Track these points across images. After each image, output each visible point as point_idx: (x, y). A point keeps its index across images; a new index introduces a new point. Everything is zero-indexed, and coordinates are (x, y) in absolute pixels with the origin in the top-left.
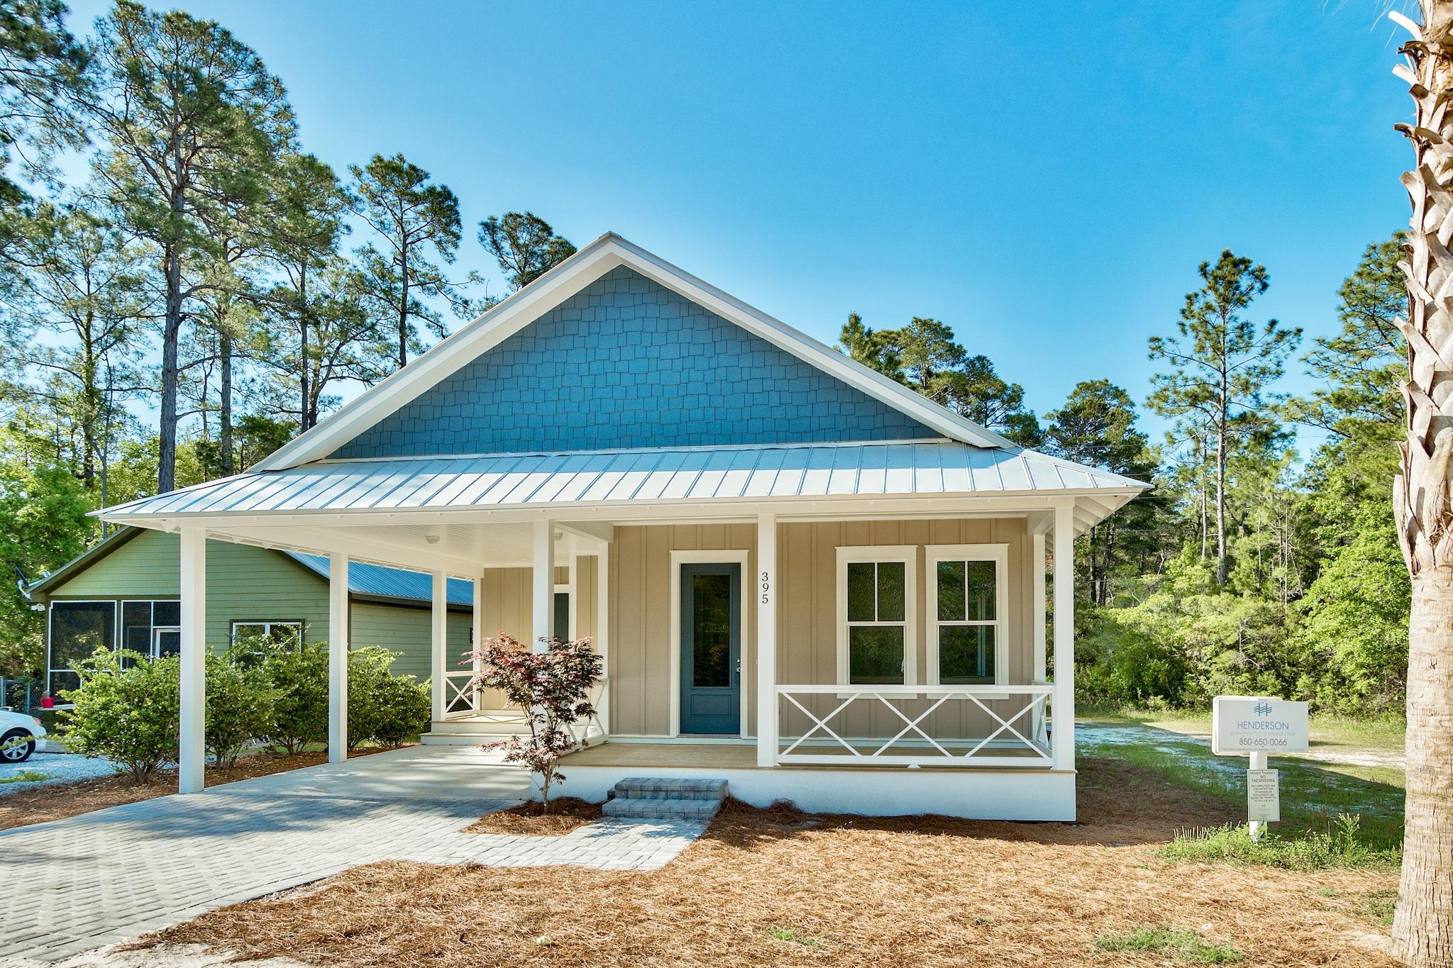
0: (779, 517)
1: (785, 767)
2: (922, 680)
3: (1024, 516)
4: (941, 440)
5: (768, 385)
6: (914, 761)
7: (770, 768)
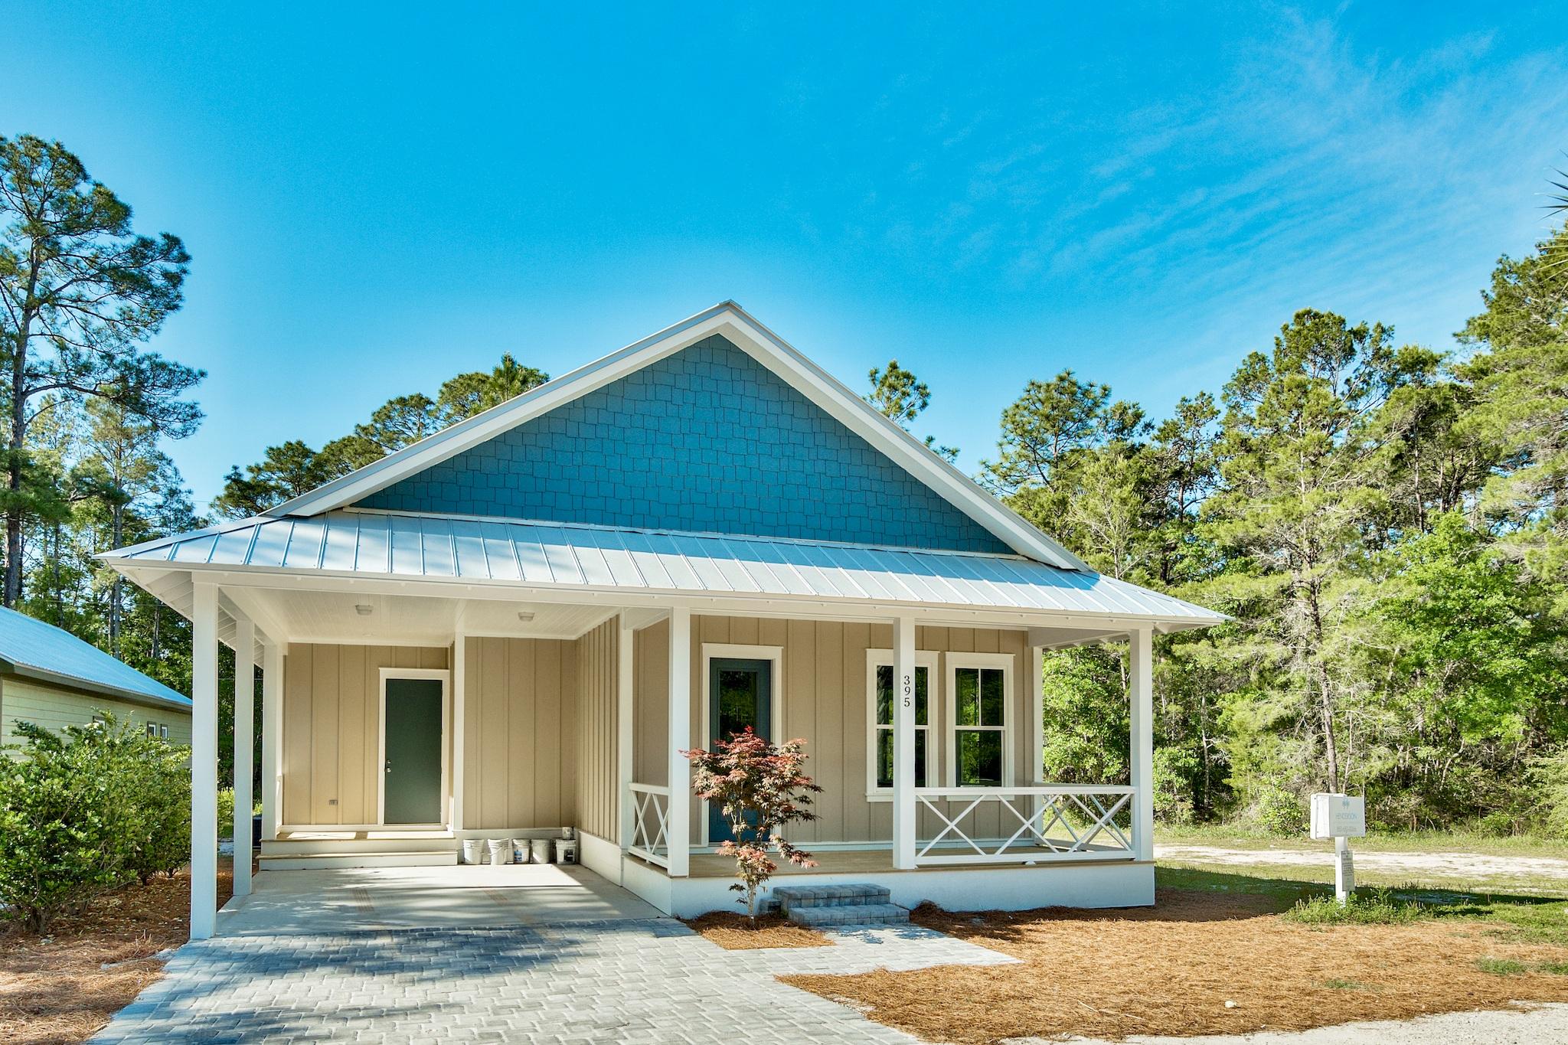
0: (917, 620)
1: (922, 868)
2: (943, 783)
3: (1026, 629)
4: (1014, 557)
5: (865, 484)
6: (1031, 858)
7: (913, 871)
